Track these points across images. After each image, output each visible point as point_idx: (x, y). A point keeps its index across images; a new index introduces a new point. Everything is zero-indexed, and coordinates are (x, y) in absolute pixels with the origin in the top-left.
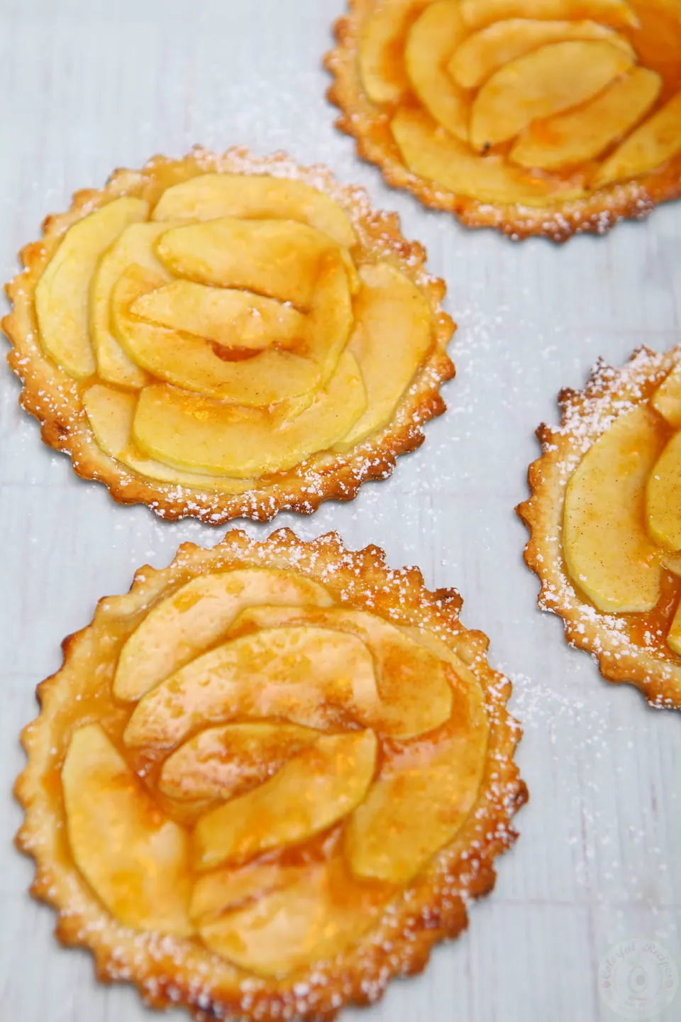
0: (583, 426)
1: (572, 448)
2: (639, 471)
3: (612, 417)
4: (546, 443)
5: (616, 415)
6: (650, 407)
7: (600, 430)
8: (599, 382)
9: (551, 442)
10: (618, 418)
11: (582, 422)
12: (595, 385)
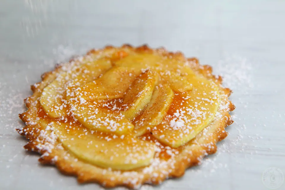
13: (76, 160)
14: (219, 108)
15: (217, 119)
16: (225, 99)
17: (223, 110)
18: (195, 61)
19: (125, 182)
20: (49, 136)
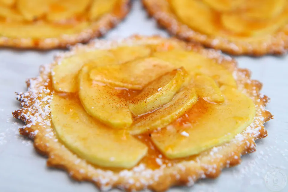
0: (39, 117)
1: (44, 127)
2: (81, 114)
3: (48, 105)
4: (31, 133)
5: (49, 104)
6: (58, 93)
7: (48, 114)
8: (26, 100)
9: (33, 131)
10: (50, 104)
11: (37, 116)
12: (25, 102)
13: (56, 140)
14: (244, 131)
15: (235, 142)
16: (258, 123)
17: (248, 134)
18: (245, 73)
19: (95, 179)
20: (42, 108)
